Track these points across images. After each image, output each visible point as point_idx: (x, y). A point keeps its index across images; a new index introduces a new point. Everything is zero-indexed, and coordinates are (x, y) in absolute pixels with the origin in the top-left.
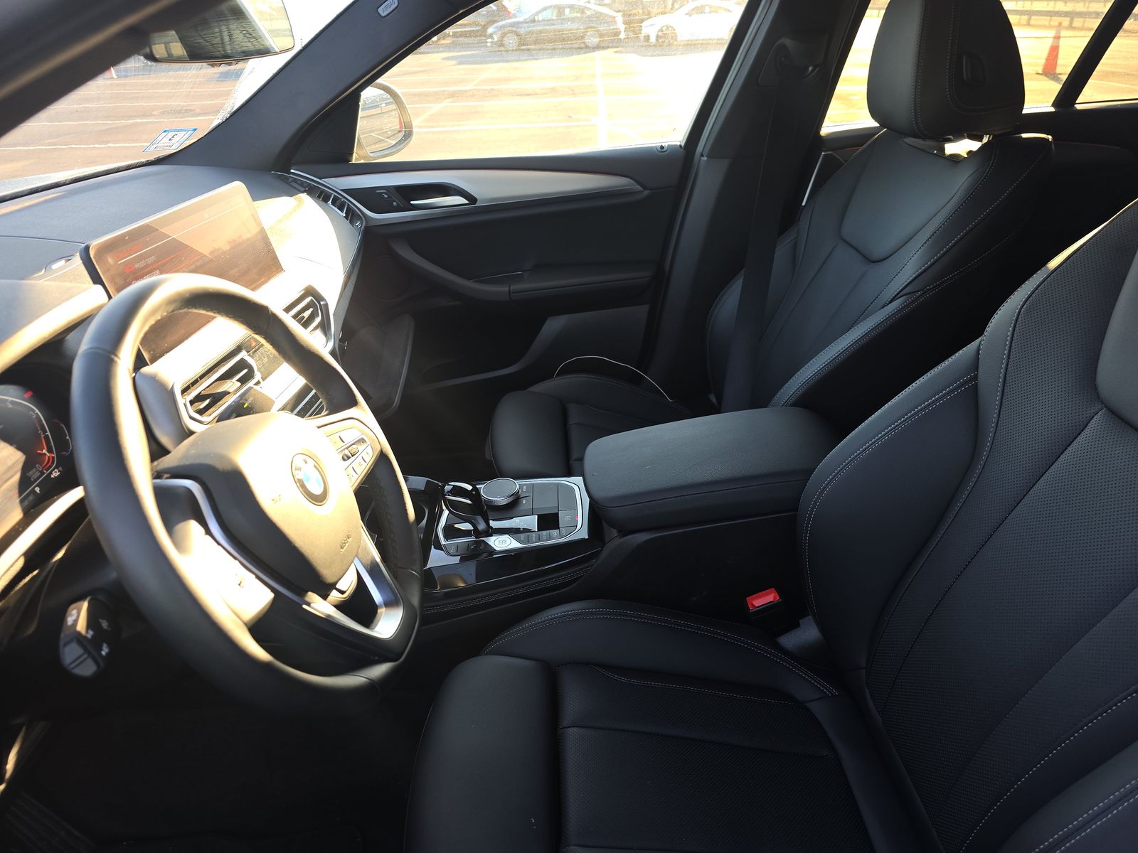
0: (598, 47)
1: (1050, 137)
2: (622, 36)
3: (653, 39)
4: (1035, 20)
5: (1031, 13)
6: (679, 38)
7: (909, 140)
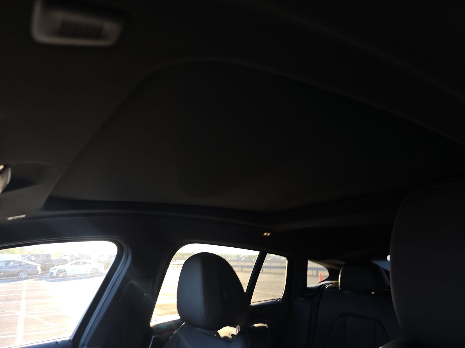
0: (25, 278)
1: (266, 325)
2: (39, 273)
3: (55, 274)
4: (244, 269)
5: (242, 267)
6: (67, 275)
7: (198, 329)
